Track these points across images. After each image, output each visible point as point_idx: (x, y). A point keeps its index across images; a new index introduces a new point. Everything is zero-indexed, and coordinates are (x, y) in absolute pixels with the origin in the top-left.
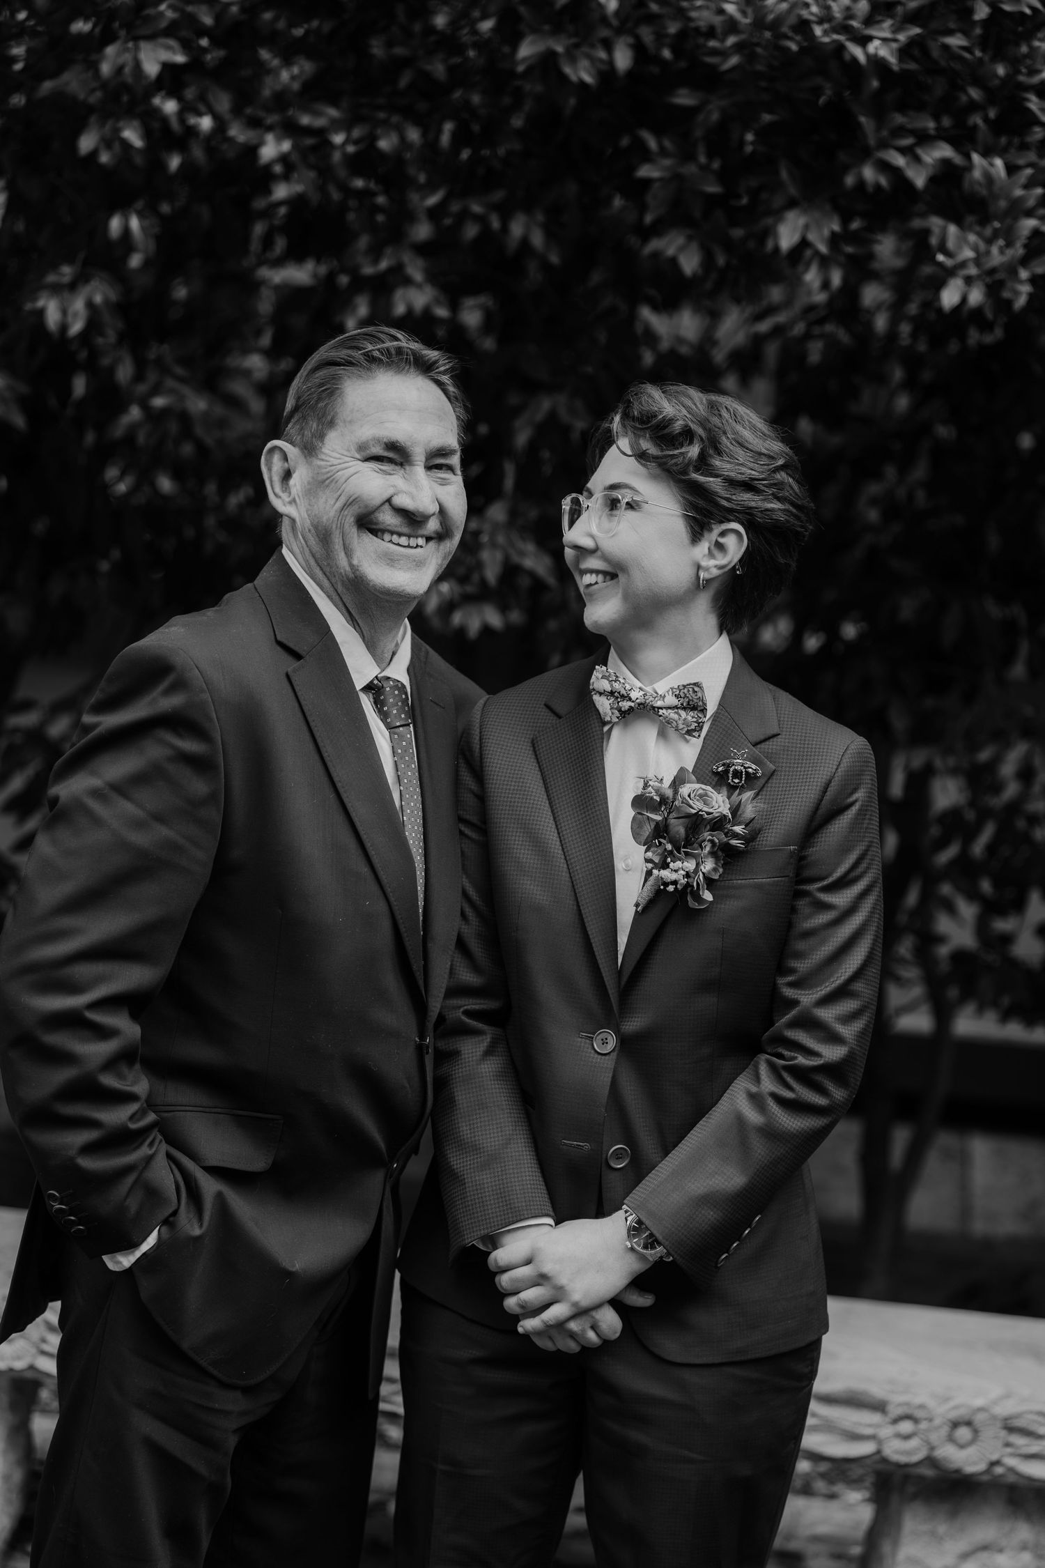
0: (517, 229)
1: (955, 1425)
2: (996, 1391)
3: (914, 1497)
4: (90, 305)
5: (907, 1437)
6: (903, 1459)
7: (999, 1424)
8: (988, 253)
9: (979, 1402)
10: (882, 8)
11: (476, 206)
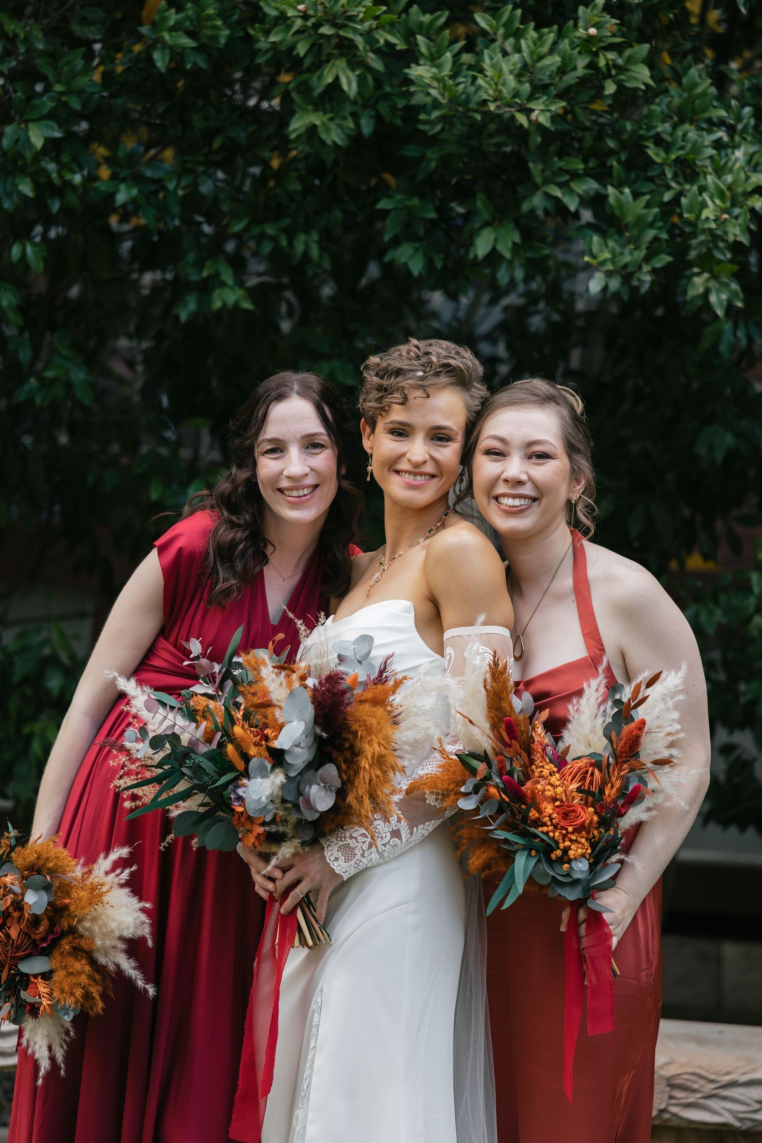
0: (300, 247)
7: (665, 1083)
8: (621, 254)
10: (540, 89)
11: (270, 230)
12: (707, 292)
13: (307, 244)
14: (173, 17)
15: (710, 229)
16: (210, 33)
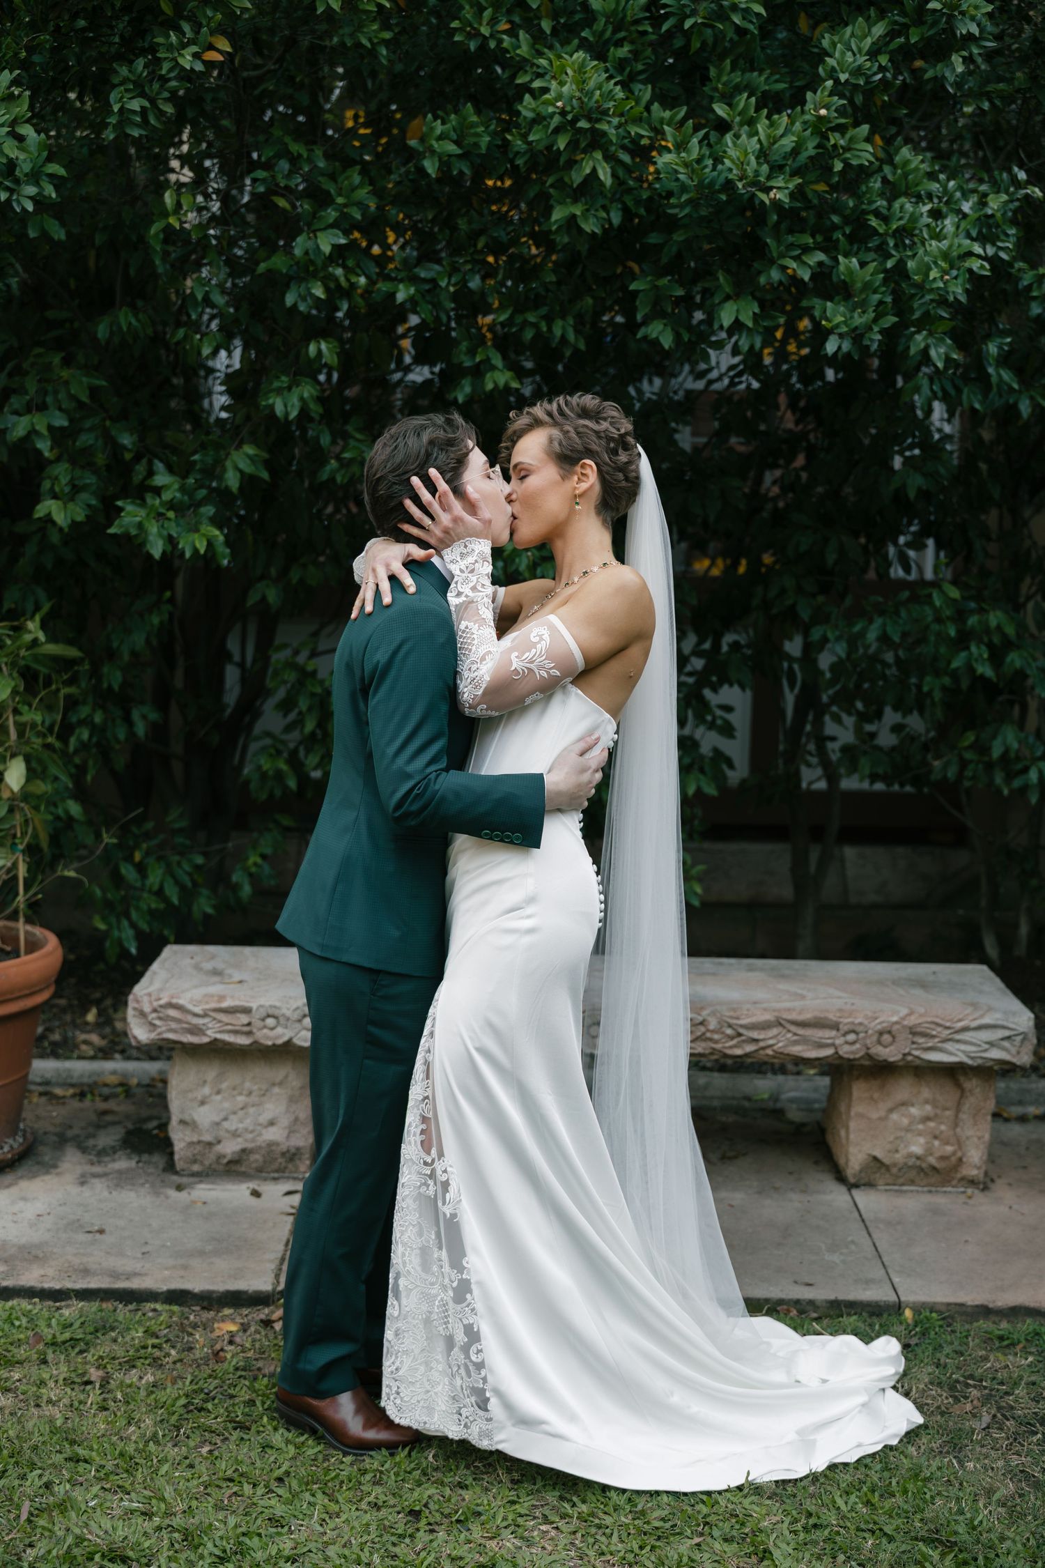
0: (558, 332)
1: (881, 1033)
2: (904, 1011)
3: (858, 1078)
4: (302, 399)
5: (853, 1043)
6: (852, 1057)
7: (907, 1031)
8: (852, 318)
9: (895, 1019)
10: (777, 169)
11: (531, 318)
12: (927, 348)
13: (564, 328)
14: (439, 128)
15: (939, 288)
16: (472, 140)
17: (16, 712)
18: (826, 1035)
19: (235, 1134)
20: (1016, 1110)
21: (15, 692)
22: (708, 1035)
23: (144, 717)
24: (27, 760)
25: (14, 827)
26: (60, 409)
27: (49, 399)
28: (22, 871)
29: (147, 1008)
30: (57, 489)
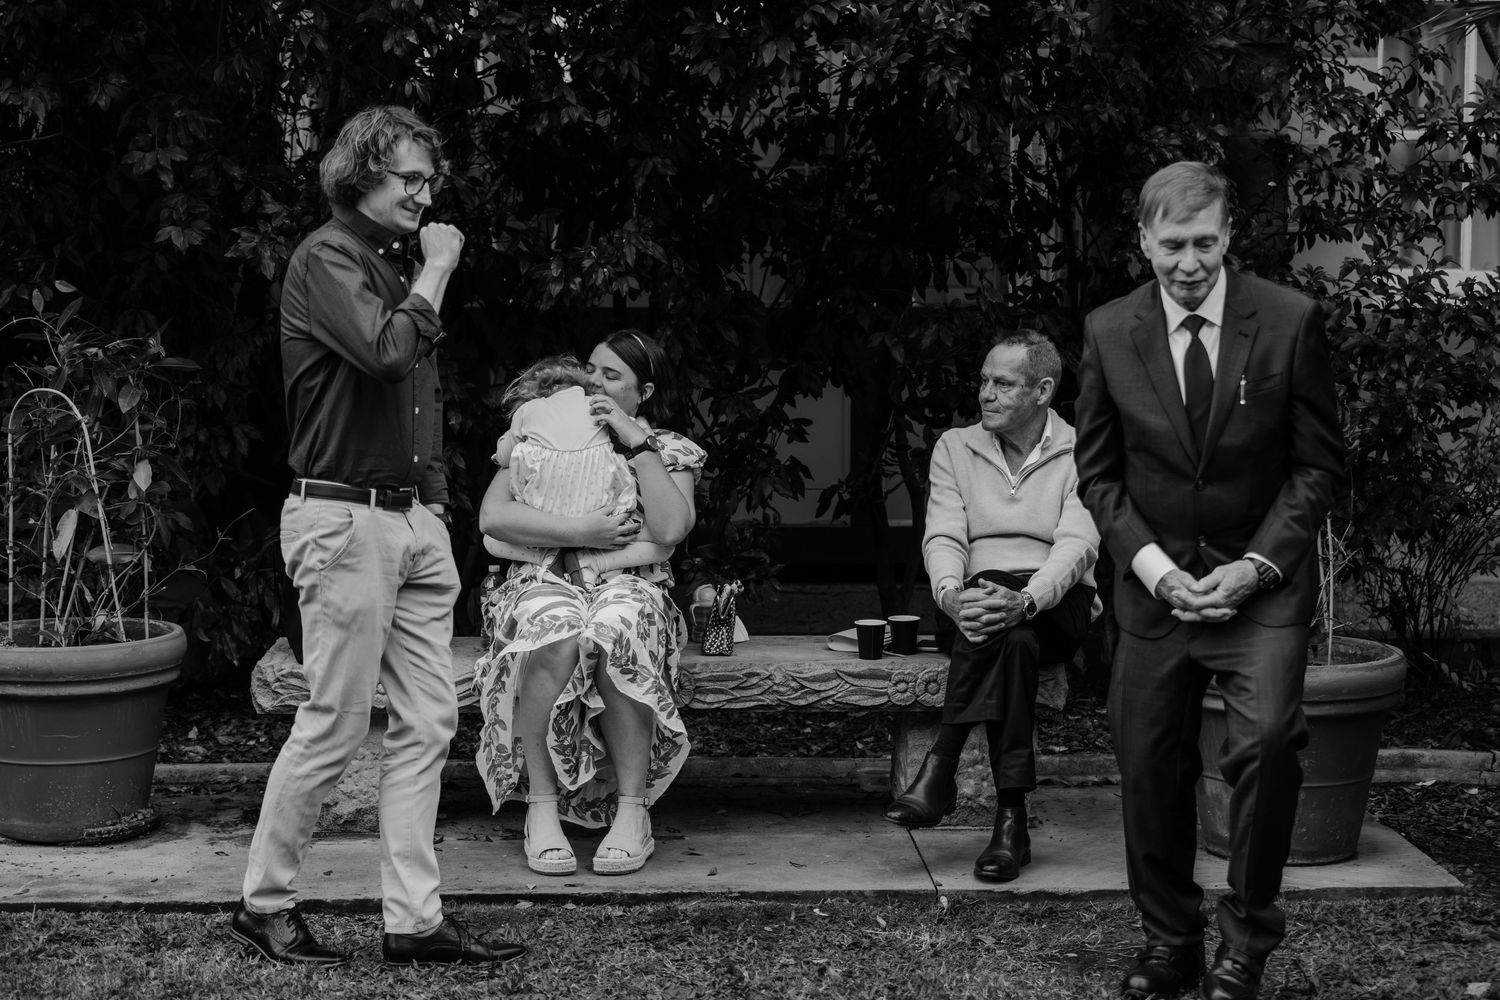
1: (928, 682)
3: (912, 726)
5: (904, 692)
6: (902, 704)
12: (942, 80)
13: (630, 66)
15: (942, 30)
17: (143, 420)
18: (881, 683)
19: (350, 796)
20: (1076, 779)
21: (142, 401)
22: (775, 688)
23: (246, 435)
24: (152, 462)
25: (140, 524)
26: (180, 146)
27: (169, 137)
28: (147, 565)
29: (270, 678)
30: (175, 217)
